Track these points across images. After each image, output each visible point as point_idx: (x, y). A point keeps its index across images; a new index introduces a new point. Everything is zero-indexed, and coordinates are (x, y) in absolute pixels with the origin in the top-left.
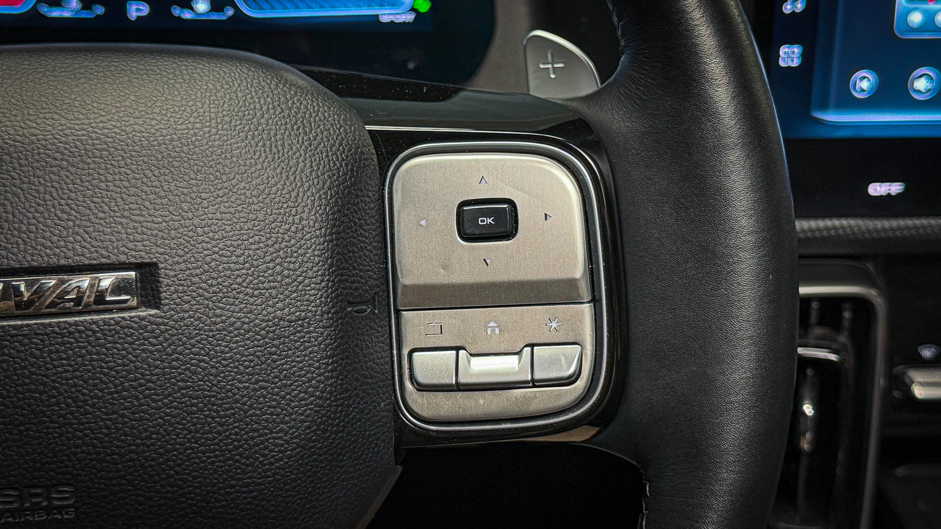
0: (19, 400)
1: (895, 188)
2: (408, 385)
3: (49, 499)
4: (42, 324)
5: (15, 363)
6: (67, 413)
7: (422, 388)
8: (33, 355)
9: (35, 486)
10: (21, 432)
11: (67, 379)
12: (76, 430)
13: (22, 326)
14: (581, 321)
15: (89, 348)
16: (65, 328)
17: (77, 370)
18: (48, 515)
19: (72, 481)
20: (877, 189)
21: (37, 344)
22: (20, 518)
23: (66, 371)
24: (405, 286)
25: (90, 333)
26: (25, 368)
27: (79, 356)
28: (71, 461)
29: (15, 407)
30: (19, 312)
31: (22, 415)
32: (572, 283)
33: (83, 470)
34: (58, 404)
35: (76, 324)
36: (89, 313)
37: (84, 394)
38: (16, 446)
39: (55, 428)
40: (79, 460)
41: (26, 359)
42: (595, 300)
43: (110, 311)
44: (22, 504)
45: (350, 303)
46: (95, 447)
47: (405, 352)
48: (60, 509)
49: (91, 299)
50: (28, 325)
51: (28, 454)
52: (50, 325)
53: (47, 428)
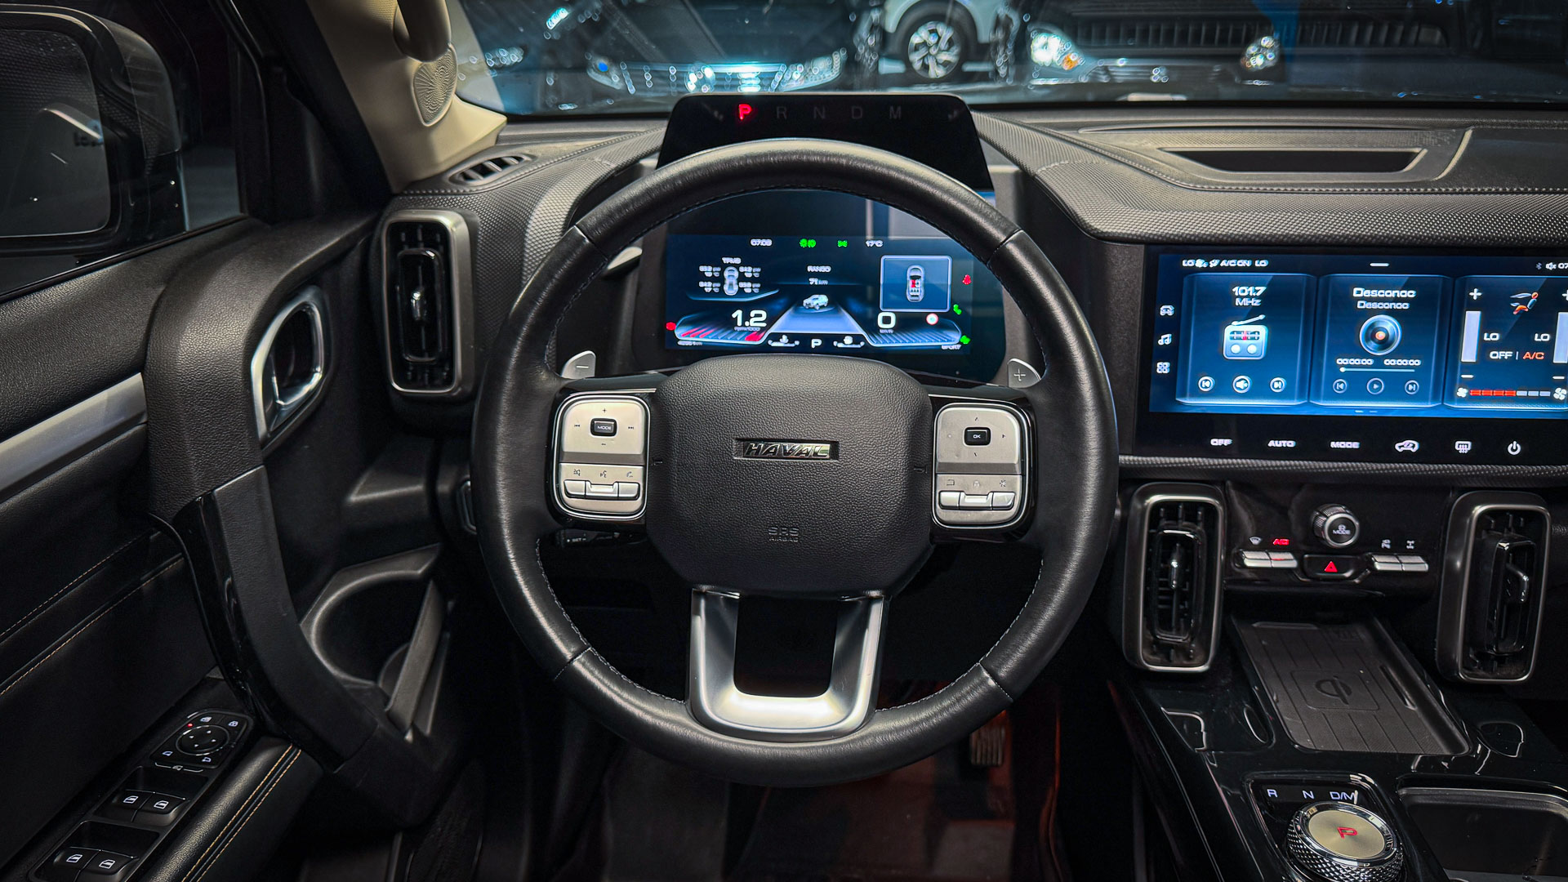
0: (781, 491)
2: (938, 506)
3: (789, 533)
4: (793, 462)
5: (782, 476)
6: (799, 498)
7: (944, 507)
8: (788, 474)
9: (784, 527)
10: (781, 504)
11: (800, 484)
12: (802, 505)
13: (785, 462)
14: (1016, 482)
15: (810, 473)
16: (802, 464)
17: (805, 481)
18: (787, 539)
20: (1216, 442)
21: (790, 469)
22: (777, 540)
23: (800, 481)
24: (940, 463)
25: (811, 467)
26: (785, 478)
27: (806, 476)
28: (799, 518)
29: (780, 493)
30: (785, 456)
31: (783, 497)
32: (1013, 465)
33: (803, 522)
34: (796, 494)
35: (806, 463)
36: (811, 459)
37: (806, 491)
38: (779, 509)
39: (794, 504)
40: (802, 518)
41: (786, 475)
42: (1023, 475)
43: (819, 459)
44: (778, 534)
45: (915, 467)
46: (808, 513)
47: (938, 492)
48: (793, 538)
49: (812, 453)
50: (787, 461)
51: (783, 513)
52: (796, 462)
53: (791, 503)
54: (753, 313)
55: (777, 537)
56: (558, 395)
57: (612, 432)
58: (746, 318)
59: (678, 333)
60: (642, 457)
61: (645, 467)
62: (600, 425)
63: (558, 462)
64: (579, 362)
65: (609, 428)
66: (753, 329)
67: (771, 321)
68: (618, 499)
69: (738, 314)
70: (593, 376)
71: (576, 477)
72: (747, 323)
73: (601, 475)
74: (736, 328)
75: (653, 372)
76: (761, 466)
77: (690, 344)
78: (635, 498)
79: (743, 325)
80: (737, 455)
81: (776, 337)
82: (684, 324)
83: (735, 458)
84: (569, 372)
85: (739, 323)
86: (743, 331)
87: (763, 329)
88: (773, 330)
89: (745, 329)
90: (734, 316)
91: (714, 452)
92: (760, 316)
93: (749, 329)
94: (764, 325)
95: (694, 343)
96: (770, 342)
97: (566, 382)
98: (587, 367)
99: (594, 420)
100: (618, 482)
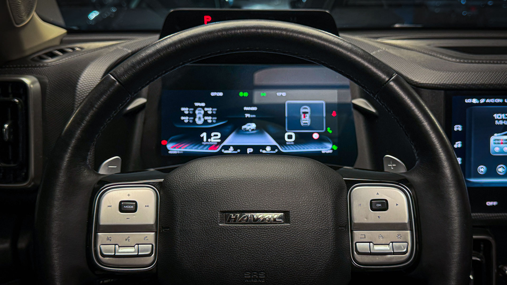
0: (253, 246)
1: (495, 203)
2: (355, 253)
3: (258, 276)
4: (260, 226)
5: (252, 236)
6: (265, 251)
7: (359, 253)
8: (257, 234)
9: (255, 272)
10: (252, 256)
11: (265, 241)
12: (267, 256)
13: (255, 226)
14: (408, 236)
15: (271, 233)
16: (266, 227)
17: (268, 239)
18: (257, 280)
19: (265, 271)
20: (489, 204)
21: (258, 231)
22: (250, 281)
23: (265, 239)
24: (354, 223)
25: (272, 229)
26: (255, 237)
27: (269, 235)
28: (265, 265)
29: (252, 248)
30: (254, 222)
31: (253, 251)
32: (404, 224)
33: (268, 268)
34: (262, 248)
35: (268, 226)
36: (271, 224)
37: (269, 246)
38: (251, 259)
39: (261, 255)
40: (267, 265)
41: (255, 235)
42: (412, 230)
43: (277, 224)
44: (251, 276)
45: (340, 227)
46: (271, 261)
47: (354, 243)
48: (261, 279)
49: (272, 219)
50: (256, 226)
51: (254, 262)
52: (262, 226)
53: (259, 255)
54: (213, 134)
55: (250, 279)
56: (96, 186)
57: (134, 209)
58: (209, 137)
59: (169, 146)
60: (154, 226)
61: (156, 232)
62: (126, 205)
63: (96, 233)
64: (110, 163)
65: (132, 207)
66: (212, 143)
67: (223, 138)
68: (138, 256)
69: (204, 135)
70: (119, 172)
71: (108, 242)
72: (209, 140)
73: (126, 240)
74: (203, 143)
75: (152, 170)
76: (238, 229)
77: (175, 152)
78: (149, 255)
79: (207, 141)
80: (221, 222)
81: (227, 147)
82: (172, 141)
83: (221, 225)
84: (102, 171)
85: (205, 139)
86: (206, 145)
87: (219, 144)
88: (225, 143)
89: (208, 143)
90: (202, 136)
91: (205, 221)
92: (217, 135)
93: (211, 143)
94: (219, 141)
95: (179, 152)
96: (223, 151)
97: (102, 177)
98: (116, 167)
99: (121, 202)
100: (138, 244)
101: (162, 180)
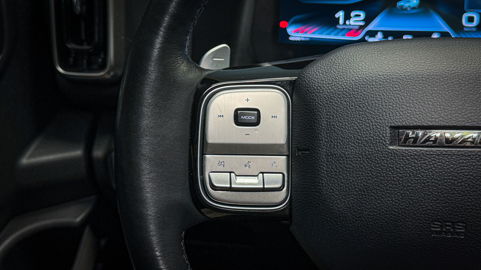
0: (445, 182)
3: (454, 228)
4: (457, 151)
5: (444, 166)
6: (466, 191)
8: (452, 163)
9: (448, 222)
10: (444, 197)
11: (466, 175)
12: (469, 198)
13: (448, 151)
15: (477, 162)
16: (467, 153)
17: (471, 172)
18: (452, 235)
19: (465, 221)
21: (454, 159)
22: (440, 235)
23: (466, 172)
25: (477, 156)
26: (448, 169)
27: (472, 166)
28: (465, 212)
29: (443, 185)
30: (446, 145)
31: (446, 189)
33: (470, 217)
34: (461, 186)
36: (476, 147)
37: (473, 183)
38: (442, 203)
39: (459, 196)
40: (469, 212)
41: (449, 165)
44: (442, 229)
46: (476, 207)
48: (458, 233)
49: (478, 141)
50: (451, 151)
51: (447, 207)
52: (460, 151)
53: (456, 196)
54: (353, 14)
55: (440, 232)
56: (200, 86)
57: (255, 121)
58: (347, 17)
59: (290, 30)
60: (286, 147)
61: (288, 156)
62: (244, 115)
63: (203, 154)
64: (215, 55)
65: (253, 118)
66: (352, 27)
67: (368, 20)
68: (264, 190)
69: (340, 15)
70: (228, 66)
71: (221, 168)
72: (347, 22)
73: (246, 166)
74: (338, 27)
75: (267, 65)
76: (419, 156)
77: (299, 39)
78: (279, 189)
79: (345, 23)
80: (391, 144)
81: (372, 34)
82: (295, 22)
83: (391, 147)
84: (205, 63)
85: (341, 21)
86: (343, 29)
87: (362, 27)
88: (371, 27)
89: (346, 27)
90: (337, 16)
91: (366, 141)
92: (360, 16)
93: (349, 27)
94: (362, 24)
95: (303, 39)
96: (366, 38)
97: (207, 73)
98: (223, 60)
99: (237, 110)
100: (263, 173)
101: (294, 78)
